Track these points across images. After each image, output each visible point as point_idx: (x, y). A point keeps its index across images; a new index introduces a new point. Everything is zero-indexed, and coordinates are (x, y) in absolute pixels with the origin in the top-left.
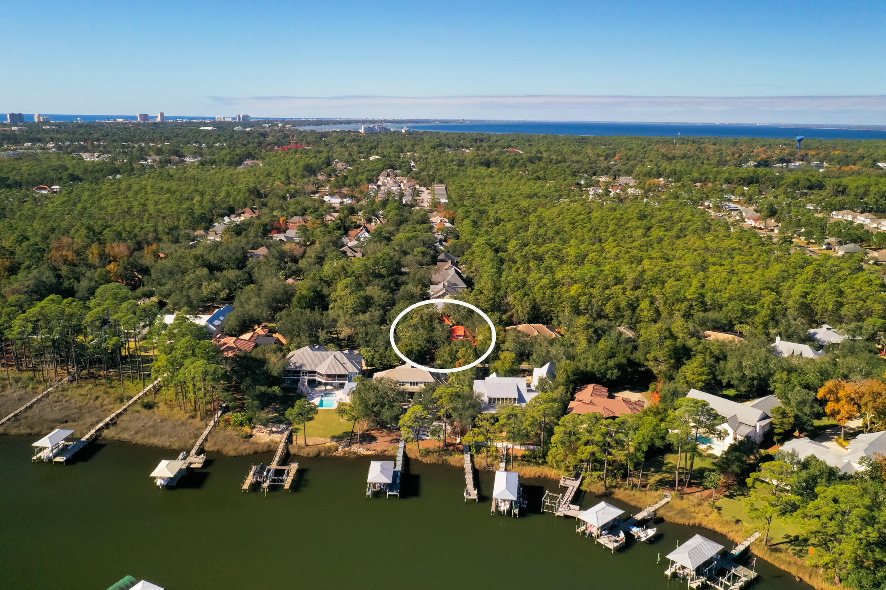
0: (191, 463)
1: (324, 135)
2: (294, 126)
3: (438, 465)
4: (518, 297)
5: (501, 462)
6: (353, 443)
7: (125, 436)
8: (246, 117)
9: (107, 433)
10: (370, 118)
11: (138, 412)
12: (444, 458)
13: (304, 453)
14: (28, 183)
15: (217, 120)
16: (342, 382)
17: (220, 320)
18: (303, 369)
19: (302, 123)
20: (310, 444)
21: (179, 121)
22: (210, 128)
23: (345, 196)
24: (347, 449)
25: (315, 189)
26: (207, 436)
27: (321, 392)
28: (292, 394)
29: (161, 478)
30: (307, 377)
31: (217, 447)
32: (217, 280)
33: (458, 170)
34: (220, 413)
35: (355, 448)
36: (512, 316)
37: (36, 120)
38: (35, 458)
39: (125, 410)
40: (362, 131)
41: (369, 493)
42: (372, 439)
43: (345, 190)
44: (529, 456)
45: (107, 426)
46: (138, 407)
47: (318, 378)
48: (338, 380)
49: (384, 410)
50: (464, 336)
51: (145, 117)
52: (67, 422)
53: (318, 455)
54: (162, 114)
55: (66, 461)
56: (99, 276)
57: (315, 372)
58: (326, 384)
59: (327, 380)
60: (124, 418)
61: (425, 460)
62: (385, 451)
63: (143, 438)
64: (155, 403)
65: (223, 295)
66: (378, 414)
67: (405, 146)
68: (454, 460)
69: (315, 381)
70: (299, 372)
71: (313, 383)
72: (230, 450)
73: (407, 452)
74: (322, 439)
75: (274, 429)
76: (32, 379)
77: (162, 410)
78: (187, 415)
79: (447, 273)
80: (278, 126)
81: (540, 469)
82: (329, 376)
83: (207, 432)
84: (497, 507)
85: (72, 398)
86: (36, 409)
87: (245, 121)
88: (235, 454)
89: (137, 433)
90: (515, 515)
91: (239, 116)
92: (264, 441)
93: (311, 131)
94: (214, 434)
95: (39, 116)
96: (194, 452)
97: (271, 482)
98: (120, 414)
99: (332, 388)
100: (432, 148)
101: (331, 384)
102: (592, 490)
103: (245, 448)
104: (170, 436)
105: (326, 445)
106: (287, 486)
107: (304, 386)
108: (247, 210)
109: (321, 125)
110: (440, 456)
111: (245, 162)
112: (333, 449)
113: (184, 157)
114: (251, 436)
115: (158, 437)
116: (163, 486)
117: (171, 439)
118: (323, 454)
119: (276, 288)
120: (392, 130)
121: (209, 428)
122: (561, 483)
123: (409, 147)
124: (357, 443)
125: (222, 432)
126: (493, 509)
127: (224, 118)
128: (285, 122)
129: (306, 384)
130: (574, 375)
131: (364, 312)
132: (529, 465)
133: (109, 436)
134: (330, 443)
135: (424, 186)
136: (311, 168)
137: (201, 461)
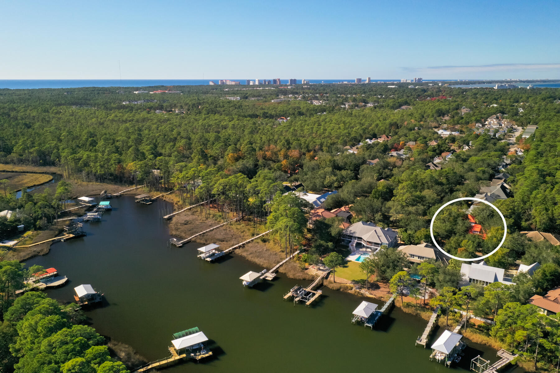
0: (266, 277)
1: (466, 91)
2: (450, 85)
3: (412, 315)
4: (538, 210)
5: (458, 325)
6: (364, 288)
7: (244, 254)
8: (420, 80)
9: (238, 251)
10: (509, 79)
11: (258, 243)
12: (418, 312)
13: (331, 286)
14: (276, 115)
15: (402, 82)
16: (376, 247)
17: (325, 199)
18: (354, 235)
19: (456, 83)
20: (338, 281)
21: (379, 82)
22: (394, 87)
23: (455, 131)
24: (358, 290)
25: (437, 125)
26: (283, 264)
27: (362, 251)
28: (344, 250)
29: (246, 281)
30: (356, 241)
31: (285, 271)
32: (335, 175)
33: (555, 115)
34: (298, 252)
35: (363, 291)
36: (532, 224)
37: (303, 83)
38: (198, 256)
39: (252, 240)
40: (496, 88)
41: (353, 321)
42: (378, 287)
43: (458, 127)
44: (483, 327)
45: (240, 247)
46: (259, 241)
47: (363, 243)
48: (374, 246)
49: (388, 271)
50: (480, 232)
51: (359, 80)
52: (223, 241)
53: (338, 290)
54: (369, 78)
55: (211, 261)
56: (276, 167)
57: (361, 238)
58: (368, 248)
59: (367, 244)
60: (250, 245)
61: (406, 310)
62: (382, 297)
63: (252, 257)
64: (268, 240)
65: (336, 185)
66: (384, 272)
67: (521, 98)
68: (424, 315)
69: (361, 244)
70: (352, 237)
71: (359, 245)
72: (291, 275)
73: (396, 301)
74: (346, 280)
75: (321, 268)
76: (220, 216)
77: (271, 244)
78: (280, 250)
79: (495, 187)
80: (438, 85)
81: (488, 339)
82: (370, 242)
83: (284, 261)
84: (435, 355)
85: (233, 229)
86: (213, 232)
87: (419, 82)
88: (292, 277)
89: (250, 254)
90: (447, 365)
91: (416, 79)
92: (312, 274)
93: (459, 88)
94: (288, 263)
95: (304, 80)
96: (271, 271)
97: (301, 298)
98: (249, 242)
99: (370, 250)
100: (542, 99)
101: (371, 248)
102: (524, 366)
103: (300, 275)
104: (265, 260)
105: (347, 285)
106: (308, 303)
107: (352, 245)
108: (384, 136)
109: (469, 84)
110: (416, 310)
111: (402, 107)
112: (349, 288)
113: (368, 103)
114: (307, 269)
115: (259, 259)
116: (246, 286)
117: (265, 261)
118: (341, 290)
119: (365, 183)
120: (520, 87)
121: (287, 259)
122: (499, 354)
123: (524, 98)
124: (366, 288)
125: (293, 263)
126: (431, 356)
127: (406, 80)
128: (444, 82)
129: (354, 245)
130: (551, 276)
131: (413, 205)
132: (480, 333)
133: (237, 253)
134: (349, 284)
135: (521, 126)
136: (442, 111)
137: (272, 277)
